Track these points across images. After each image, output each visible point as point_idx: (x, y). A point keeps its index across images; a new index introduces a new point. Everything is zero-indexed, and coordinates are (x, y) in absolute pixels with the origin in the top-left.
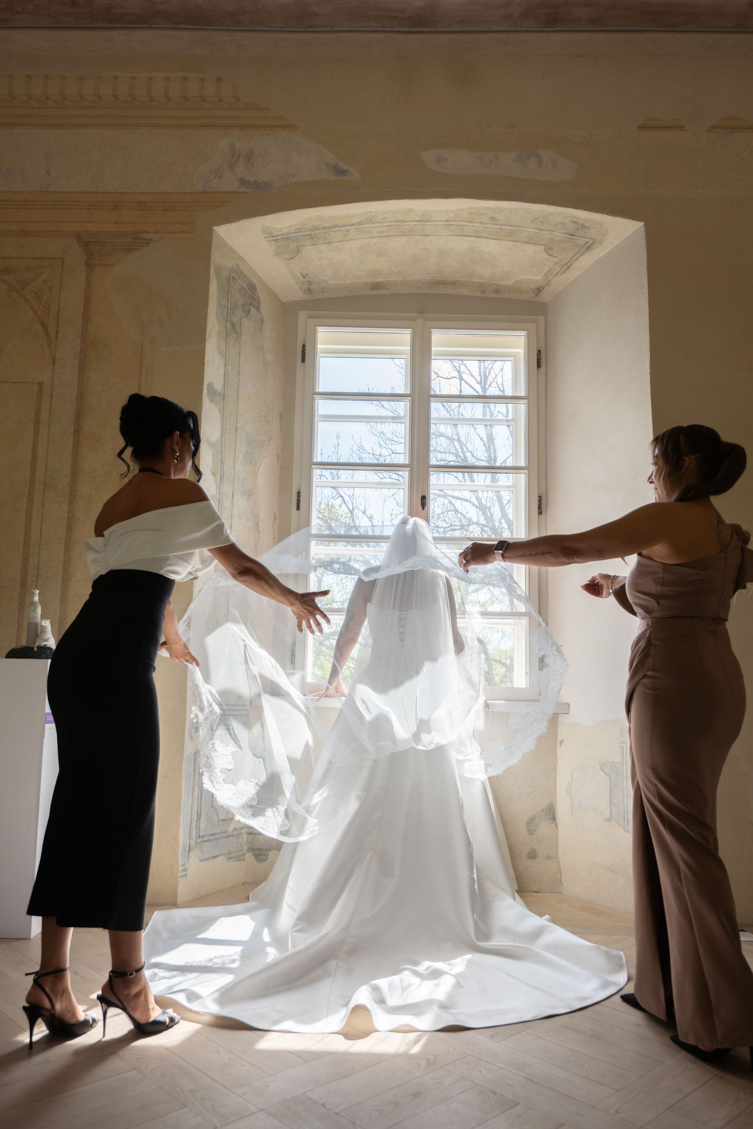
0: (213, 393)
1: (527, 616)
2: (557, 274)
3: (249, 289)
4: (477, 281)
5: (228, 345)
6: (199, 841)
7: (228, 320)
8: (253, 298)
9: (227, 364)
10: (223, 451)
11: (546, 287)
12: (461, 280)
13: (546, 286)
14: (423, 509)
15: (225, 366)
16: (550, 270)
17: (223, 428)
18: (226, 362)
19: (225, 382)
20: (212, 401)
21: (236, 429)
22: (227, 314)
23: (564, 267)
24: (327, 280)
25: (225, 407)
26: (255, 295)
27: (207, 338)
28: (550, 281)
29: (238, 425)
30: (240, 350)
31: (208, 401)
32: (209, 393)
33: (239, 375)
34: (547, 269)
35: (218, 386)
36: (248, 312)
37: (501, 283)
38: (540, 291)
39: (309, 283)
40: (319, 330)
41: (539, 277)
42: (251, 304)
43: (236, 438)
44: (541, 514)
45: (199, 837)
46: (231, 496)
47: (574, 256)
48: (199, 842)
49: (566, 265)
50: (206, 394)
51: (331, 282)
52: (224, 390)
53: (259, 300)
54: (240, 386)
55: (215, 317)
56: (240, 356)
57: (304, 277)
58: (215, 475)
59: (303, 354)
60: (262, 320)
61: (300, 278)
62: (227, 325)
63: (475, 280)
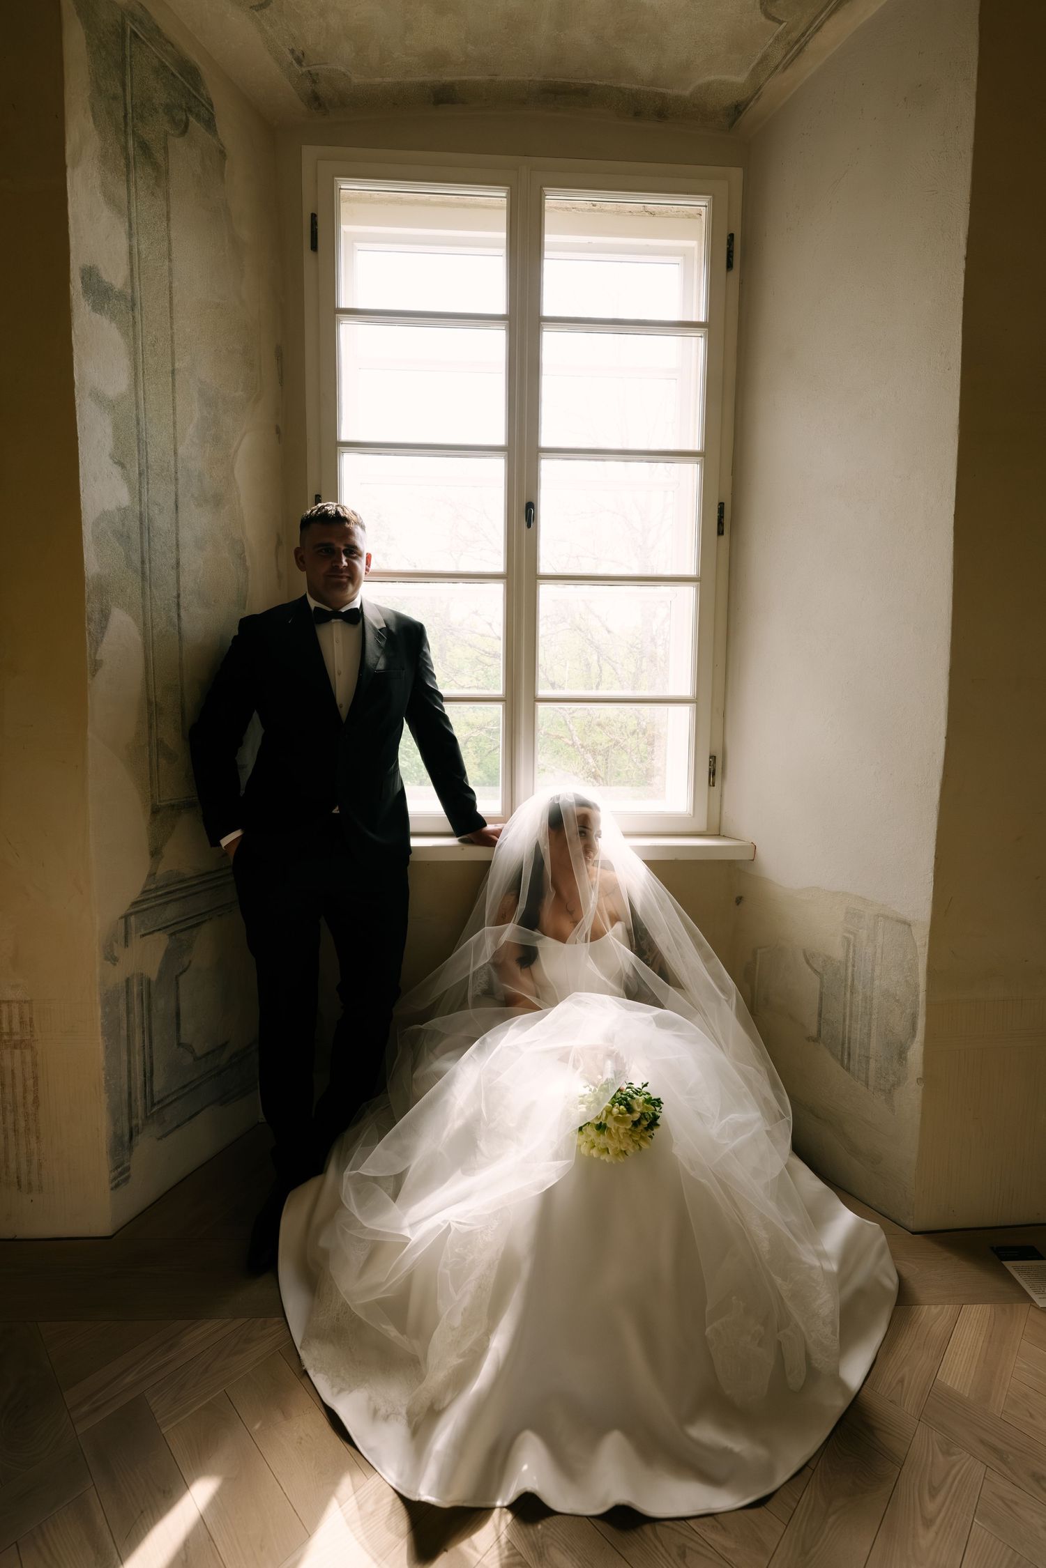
0: (100, 293)
1: (693, 702)
2: (776, 67)
3: (180, 74)
4: (628, 86)
5: (133, 190)
6: (154, 1110)
7: (130, 131)
8: (195, 97)
9: (135, 230)
10: (142, 415)
11: (752, 103)
12: (598, 83)
13: (751, 100)
14: (529, 526)
15: (130, 236)
16: (765, 58)
17: (135, 368)
18: (130, 226)
19: (132, 270)
20: (97, 308)
21: (173, 372)
22: (125, 117)
23: (793, 47)
24: (348, 73)
25: (139, 326)
26: (198, 91)
27: (68, 161)
28: (759, 89)
29: (177, 365)
30: (168, 205)
31: (89, 308)
32: (87, 288)
33: (170, 260)
34: (759, 56)
35: (115, 275)
36: (184, 129)
37: (669, 91)
38: (740, 113)
39: (313, 78)
40: (342, 187)
41: (741, 79)
42: (190, 110)
43: (173, 391)
44: (722, 534)
45: (153, 1105)
46: (173, 506)
47: (816, 18)
48: (152, 1114)
49: (797, 42)
50: (81, 290)
51: (357, 79)
52: (133, 288)
53: (212, 106)
54: (175, 284)
55: (89, 114)
56: (168, 219)
57: (299, 62)
58: (122, 465)
59: (312, 232)
60: (222, 153)
61: (291, 63)
62: (126, 142)
63: (623, 85)
